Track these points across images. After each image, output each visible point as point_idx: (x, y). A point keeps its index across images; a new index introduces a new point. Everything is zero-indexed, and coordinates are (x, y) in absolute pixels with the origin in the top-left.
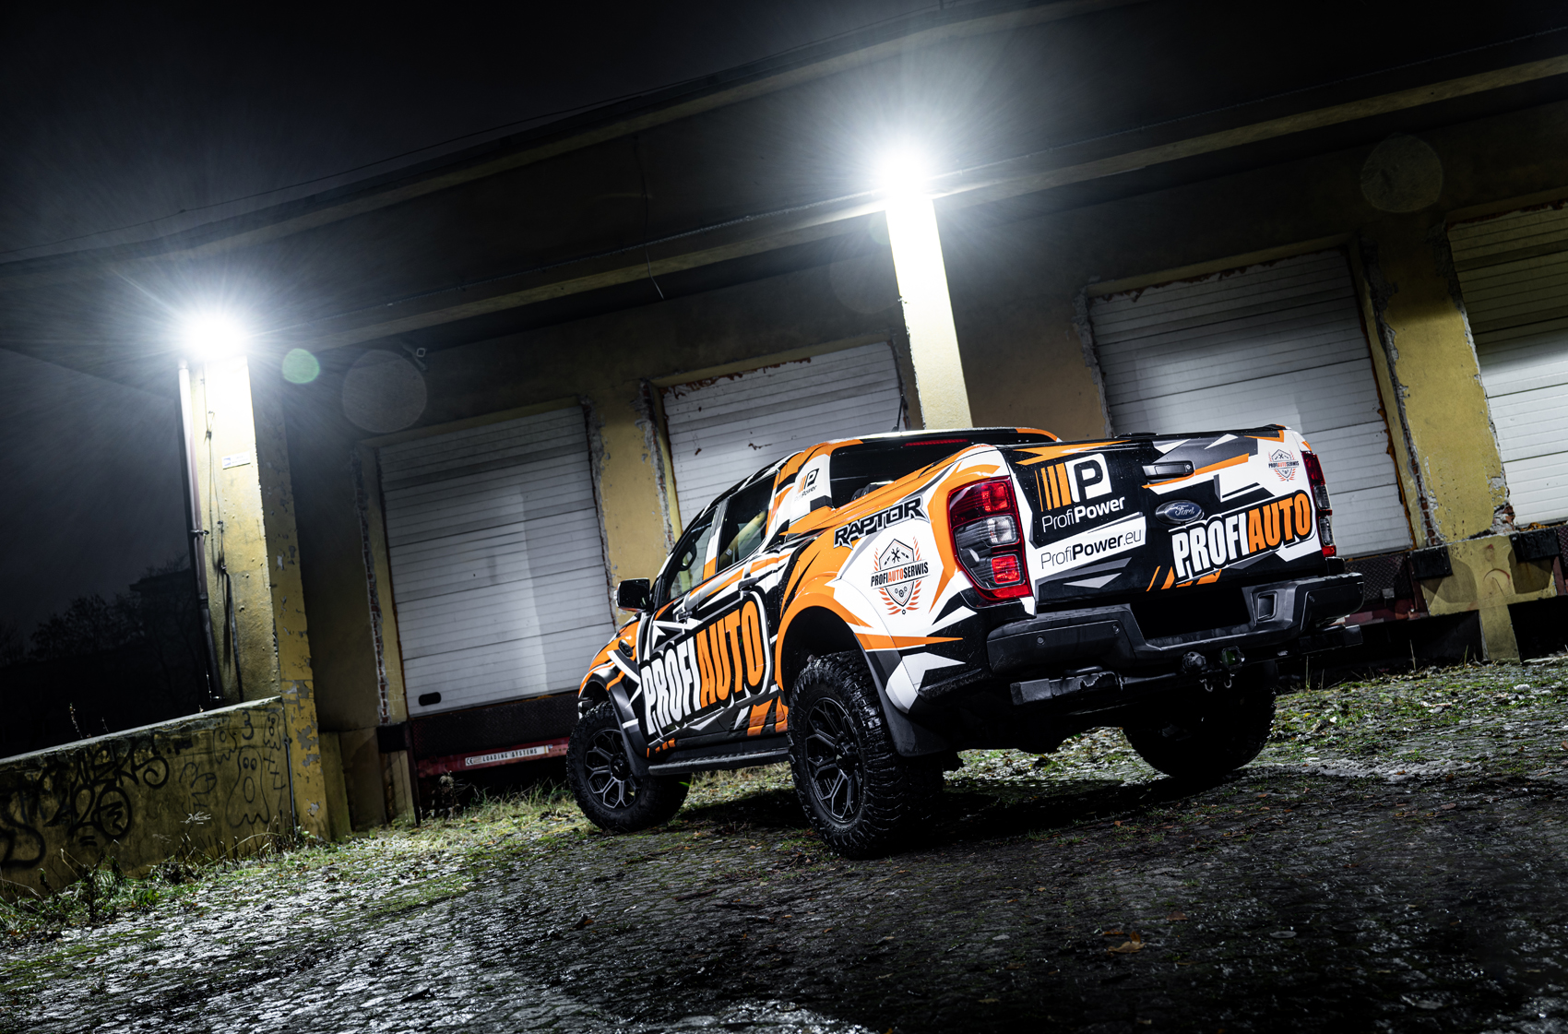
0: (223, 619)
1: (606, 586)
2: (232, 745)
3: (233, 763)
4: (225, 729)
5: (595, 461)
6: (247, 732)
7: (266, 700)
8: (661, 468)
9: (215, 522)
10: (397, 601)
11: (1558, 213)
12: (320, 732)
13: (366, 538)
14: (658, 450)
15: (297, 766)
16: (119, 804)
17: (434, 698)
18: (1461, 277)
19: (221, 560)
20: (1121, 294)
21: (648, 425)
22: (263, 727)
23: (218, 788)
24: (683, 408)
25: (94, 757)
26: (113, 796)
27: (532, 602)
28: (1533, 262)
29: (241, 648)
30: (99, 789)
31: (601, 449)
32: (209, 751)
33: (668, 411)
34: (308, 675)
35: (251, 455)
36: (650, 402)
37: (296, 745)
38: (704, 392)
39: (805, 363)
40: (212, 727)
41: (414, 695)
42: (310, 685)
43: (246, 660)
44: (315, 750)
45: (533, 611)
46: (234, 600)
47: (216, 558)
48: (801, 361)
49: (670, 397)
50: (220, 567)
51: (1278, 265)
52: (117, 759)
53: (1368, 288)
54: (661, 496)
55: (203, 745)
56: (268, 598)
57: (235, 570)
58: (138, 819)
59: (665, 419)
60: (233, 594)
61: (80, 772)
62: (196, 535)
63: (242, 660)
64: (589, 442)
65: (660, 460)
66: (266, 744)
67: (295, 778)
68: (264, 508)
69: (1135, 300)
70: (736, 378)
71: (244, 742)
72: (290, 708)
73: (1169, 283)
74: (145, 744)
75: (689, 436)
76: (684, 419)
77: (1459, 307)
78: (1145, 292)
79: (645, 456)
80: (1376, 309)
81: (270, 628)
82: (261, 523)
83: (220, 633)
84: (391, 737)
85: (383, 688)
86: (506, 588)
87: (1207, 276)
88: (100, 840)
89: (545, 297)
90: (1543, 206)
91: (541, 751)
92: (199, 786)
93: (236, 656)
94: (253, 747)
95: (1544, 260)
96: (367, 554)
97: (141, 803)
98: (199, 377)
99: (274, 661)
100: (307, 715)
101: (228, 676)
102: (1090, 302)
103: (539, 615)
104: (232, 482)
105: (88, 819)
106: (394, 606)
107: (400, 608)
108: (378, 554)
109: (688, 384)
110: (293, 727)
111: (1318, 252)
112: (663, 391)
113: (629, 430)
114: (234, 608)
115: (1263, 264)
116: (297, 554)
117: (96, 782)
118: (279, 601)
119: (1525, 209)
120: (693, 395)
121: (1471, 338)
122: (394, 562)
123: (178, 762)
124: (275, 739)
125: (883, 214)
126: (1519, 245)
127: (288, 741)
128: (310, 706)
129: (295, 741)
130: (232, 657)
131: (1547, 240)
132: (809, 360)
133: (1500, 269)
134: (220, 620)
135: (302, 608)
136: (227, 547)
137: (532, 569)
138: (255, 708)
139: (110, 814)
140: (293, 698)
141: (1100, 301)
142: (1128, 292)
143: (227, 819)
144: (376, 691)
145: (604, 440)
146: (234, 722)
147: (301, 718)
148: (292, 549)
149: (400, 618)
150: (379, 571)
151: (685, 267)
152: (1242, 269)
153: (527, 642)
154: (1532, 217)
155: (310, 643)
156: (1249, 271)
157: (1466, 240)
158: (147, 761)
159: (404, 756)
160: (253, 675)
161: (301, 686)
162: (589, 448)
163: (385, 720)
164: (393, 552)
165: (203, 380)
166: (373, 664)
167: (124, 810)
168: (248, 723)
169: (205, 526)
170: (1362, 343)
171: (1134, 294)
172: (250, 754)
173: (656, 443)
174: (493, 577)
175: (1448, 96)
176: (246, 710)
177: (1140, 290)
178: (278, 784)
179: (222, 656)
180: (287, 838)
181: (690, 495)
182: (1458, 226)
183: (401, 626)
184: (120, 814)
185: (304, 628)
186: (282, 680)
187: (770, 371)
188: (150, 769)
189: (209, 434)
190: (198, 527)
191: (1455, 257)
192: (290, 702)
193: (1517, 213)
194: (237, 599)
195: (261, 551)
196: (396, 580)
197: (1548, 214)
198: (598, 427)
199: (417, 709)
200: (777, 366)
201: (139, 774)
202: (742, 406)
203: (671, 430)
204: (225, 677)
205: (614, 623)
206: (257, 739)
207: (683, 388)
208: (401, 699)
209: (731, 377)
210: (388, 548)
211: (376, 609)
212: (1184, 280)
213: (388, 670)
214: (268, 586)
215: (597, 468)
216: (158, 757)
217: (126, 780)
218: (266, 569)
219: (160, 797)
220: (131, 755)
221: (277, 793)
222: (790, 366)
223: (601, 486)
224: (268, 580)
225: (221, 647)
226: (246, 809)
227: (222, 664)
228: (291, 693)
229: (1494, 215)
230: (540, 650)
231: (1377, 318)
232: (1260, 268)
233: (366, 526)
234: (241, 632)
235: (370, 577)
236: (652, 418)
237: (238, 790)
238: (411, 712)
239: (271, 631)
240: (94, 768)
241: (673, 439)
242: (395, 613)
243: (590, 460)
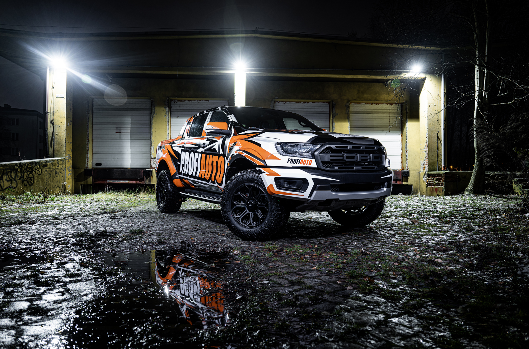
0: (51, 136)
1: (150, 145)
2: (54, 168)
3: (54, 172)
4: (54, 163)
5: (152, 114)
6: (58, 165)
7: (62, 158)
8: (168, 119)
9: (52, 111)
10: (93, 138)
11: (372, 105)
12: (72, 168)
13: (88, 121)
14: (169, 115)
15: (67, 176)
16: (32, 177)
17: (100, 164)
18: (350, 114)
19: (53, 121)
20: (282, 102)
21: (167, 109)
22: (61, 165)
23: (51, 177)
24: (176, 105)
25: (28, 165)
26: (31, 175)
27: (130, 145)
28: (365, 115)
29: (55, 144)
30: (28, 173)
31: (155, 112)
32: (50, 168)
33: (172, 106)
34: (71, 154)
35: (64, 95)
36: (168, 103)
37: (67, 170)
38: (181, 103)
39: (207, 101)
40: (51, 163)
41: (95, 162)
42: (71, 156)
43: (56, 147)
44: (71, 172)
45: (129, 148)
46: (55, 132)
47: (51, 120)
48: (206, 101)
49: (173, 102)
50: (52, 122)
51: (315, 103)
52: (32, 167)
53: (332, 113)
54: (168, 126)
55: (49, 167)
56: (65, 133)
57: (56, 124)
58: (35, 182)
59: (171, 107)
60: (55, 130)
61: (25, 168)
62: (46, 113)
63: (55, 147)
64: (151, 109)
65: (169, 117)
66: (61, 169)
67: (66, 178)
68: (66, 110)
69: (284, 104)
70: (190, 101)
71: (57, 168)
72: (67, 161)
73: (292, 102)
74: (38, 164)
75: (176, 113)
76: (176, 108)
77: (348, 121)
78: (287, 103)
79: (165, 116)
80: (333, 118)
81: (64, 140)
82: (65, 113)
83: (50, 139)
84: (88, 172)
85: (87, 160)
86: (123, 140)
87: (300, 102)
88: (28, 185)
89: (149, 73)
90: (369, 103)
91: (127, 182)
92: (47, 176)
93: (54, 146)
94: (58, 169)
95: (367, 115)
96: (88, 125)
97: (36, 178)
98: (52, 72)
99: (64, 149)
100: (70, 163)
101: (51, 150)
102: (275, 102)
103: (131, 149)
104: (58, 102)
105: (26, 180)
106: (92, 139)
107: (94, 140)
108: (90, 126)
109: (178, 100)
110: (67, 166)
111: (324, 102)
112: (172, 100)
113: (162, 109)
114: (55, 134)
115: (312, 102)
116: (72, 123)
117: (28, 171)
118: (67, 134)
119: (366, 103)
120: (179, 103)
121: (349, 128)
122: (94, 128)
123: (44, 170)
124: (63, 168)
125: (234, 74)
126: (363, 110)
127: (65, 169)
128: (71, 161)
129: (67, 169)
130: (52, 146)
131: (368, 111)
132: (208, 101)
133: (358, 115)
134: (50, 136)
135: (72, 137)
136: (55, 118)
137: (131, 137)
138: (60, 160)
139: (30, 179)
140: (68, 158)
141: (277, 102)
142: (283, 102)
143: (52, 185)
144: (86, 160)
145: (156, 110)
146: (56, 162)
147: (69, 164)
148: (71, 121)
149: (93, 143)
150: (90, 130)
151: (185, 74)
152: (308, 102)
153: (126, 155)
154: (367, 105)
155: (73, 146)
156: (309, 103)
157: (353, 107)
158: (38, 168)
159: (91, 178)
160: (58, 151)
161: (70, 155)
162: (151, 111)
163: (87, 168)
164: (94, 126)
165: (53, 73)
166: (86, 153)
167: (33, 179)
168: (58, 163)
169: (49, 111)
170: (328, 124)
171: (284, 102)
172: (58, 171)
173: (168, 113)
174: (120, 137)
175: (355, 78)
176: (58, 160)
177: (286, 102)
178: (63, 179)
179: (49, 145)
180: (65, 193)
181: (174, 127)
182: (352, 104)
183: (93, 145)
184: (32, 180)
185: (71, 142)
186: (66, 154)
187: (199, 101)
188: (38, 170)
189: (53, 88)
190: (47, 111)
191: (350, 110)
192: (67, 159)
193: (364, 104)
194: (56, 131)
195: (64, 121)
196: (93, 133)
197: (370, 105)
198: (154, 106)
199: (95, 166)
200: (200, 100)
201: (36, 171)
202: (190, 108)
203: (172, 110)
204: (50, 150)
205: (151, 154)
206: (59, 167)
207: (177, 101)
208: (91, 163)
209: (189, 101)
210: (92, 125)
211: (88, 140)
212: (296, 102)
213: (89, 155)
214: (65, 130)
215: (153, 116)
216: (40, 168)
217: (33, 172)
218: (65, 125)
219: (40, 177)
220: (35, 166)
221: (62, 181)
222: (204, 101)
223: (153, 121)
224: (65, 128)
225: (50, 143)
226: (56, 184)
227: (49, 147)
228: (67, 157)
229: (359, 103)
230: (130, 157)
231: (332, 120)
232: (311, 103)
233: (89, 118)
234: (56, 140)
235: (88, 131)
236: (168, 107)
237: (55, 179)
238: (93, 167)
239: (65, 141)
240: (28, 168)
241: (172, 113)
242: (92, 141)
243: (151, 114)
